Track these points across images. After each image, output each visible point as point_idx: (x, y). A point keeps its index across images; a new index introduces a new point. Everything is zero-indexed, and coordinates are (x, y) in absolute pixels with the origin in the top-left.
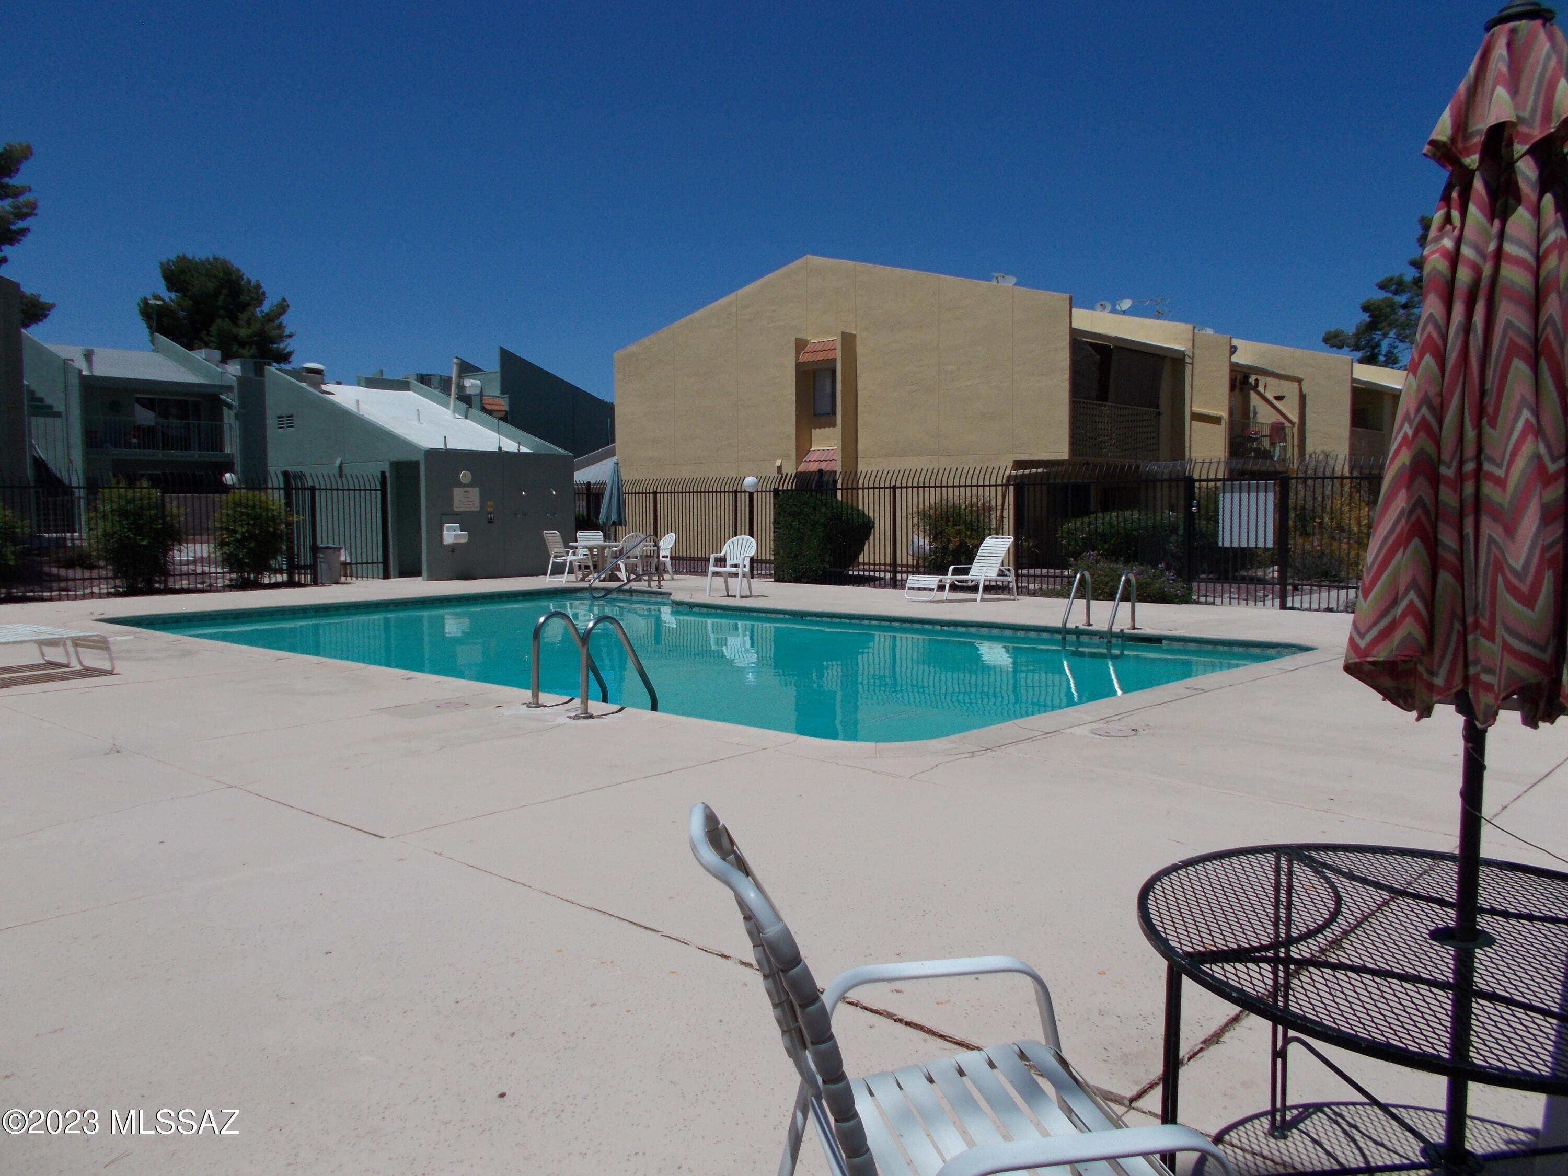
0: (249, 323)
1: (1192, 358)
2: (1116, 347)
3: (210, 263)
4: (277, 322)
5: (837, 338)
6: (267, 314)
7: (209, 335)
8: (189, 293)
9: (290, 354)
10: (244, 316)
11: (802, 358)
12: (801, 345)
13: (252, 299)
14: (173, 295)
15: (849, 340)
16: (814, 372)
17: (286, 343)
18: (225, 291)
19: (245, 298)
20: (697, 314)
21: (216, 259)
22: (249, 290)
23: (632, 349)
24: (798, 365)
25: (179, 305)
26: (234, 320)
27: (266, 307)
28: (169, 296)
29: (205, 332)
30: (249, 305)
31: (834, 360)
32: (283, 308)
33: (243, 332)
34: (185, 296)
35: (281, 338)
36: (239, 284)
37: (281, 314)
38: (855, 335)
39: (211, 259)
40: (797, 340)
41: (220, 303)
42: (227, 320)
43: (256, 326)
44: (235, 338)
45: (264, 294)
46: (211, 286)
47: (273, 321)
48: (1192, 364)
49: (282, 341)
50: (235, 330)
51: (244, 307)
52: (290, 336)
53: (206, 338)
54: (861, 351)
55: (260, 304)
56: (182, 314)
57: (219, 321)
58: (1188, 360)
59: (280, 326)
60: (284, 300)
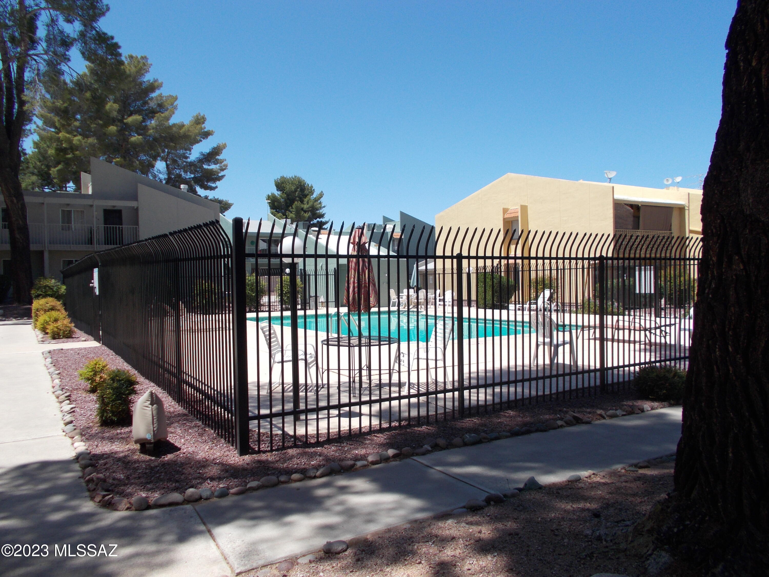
0: (308, 203)
1: (689, 207)
2: (642, 205)
3: (293, 179)
4: (319, 201)
5: (519, 207)
6: (315, 198)
7: (292, 208)
8: (285, 192)
9: (324, 214)
10: (306, 200)
11: (506, 216)
12: (505, 211)
13: (309, 192)
14: (279, 193)
15: (524, 209)
16: (512, 222)
17: (322, 210)
18: (299, 190)
19: (306, 192)
20: (466, 198)
21: (295, 177)
22: (308, 189)
23: (442, 214)
24: (504, 219)
25: (281, 196)
26: (302, 202)
27: (315, 196)
28: (277, 193)
29: (291, 207)
30: (308, 195)
31: (518, 217)
32: (321, 195)
33: (305, 207)
34: (283, 193)
35: (321, 208)
36: (304, 186)
37: (320, 198)
38: (527, 206)
39: (294, 177)
40: (504, 209)
41: (296, 195)
42: (299, 202)
43: (311, 204)
44: (302, 209)
45: (314, 190)
46: (293, 188)
47: (317, 201)
48: (689, 210)
49: (321, 209)
50: (302, 206)
51: (306, 196)
52: (324, 207)
53: (291, 210)
54: (530, 212)
55: (313, 194)
56: (282, 200)
57: (296, 203)
58: (686, 208)
59: (320, 203)
60: (322, 192)
